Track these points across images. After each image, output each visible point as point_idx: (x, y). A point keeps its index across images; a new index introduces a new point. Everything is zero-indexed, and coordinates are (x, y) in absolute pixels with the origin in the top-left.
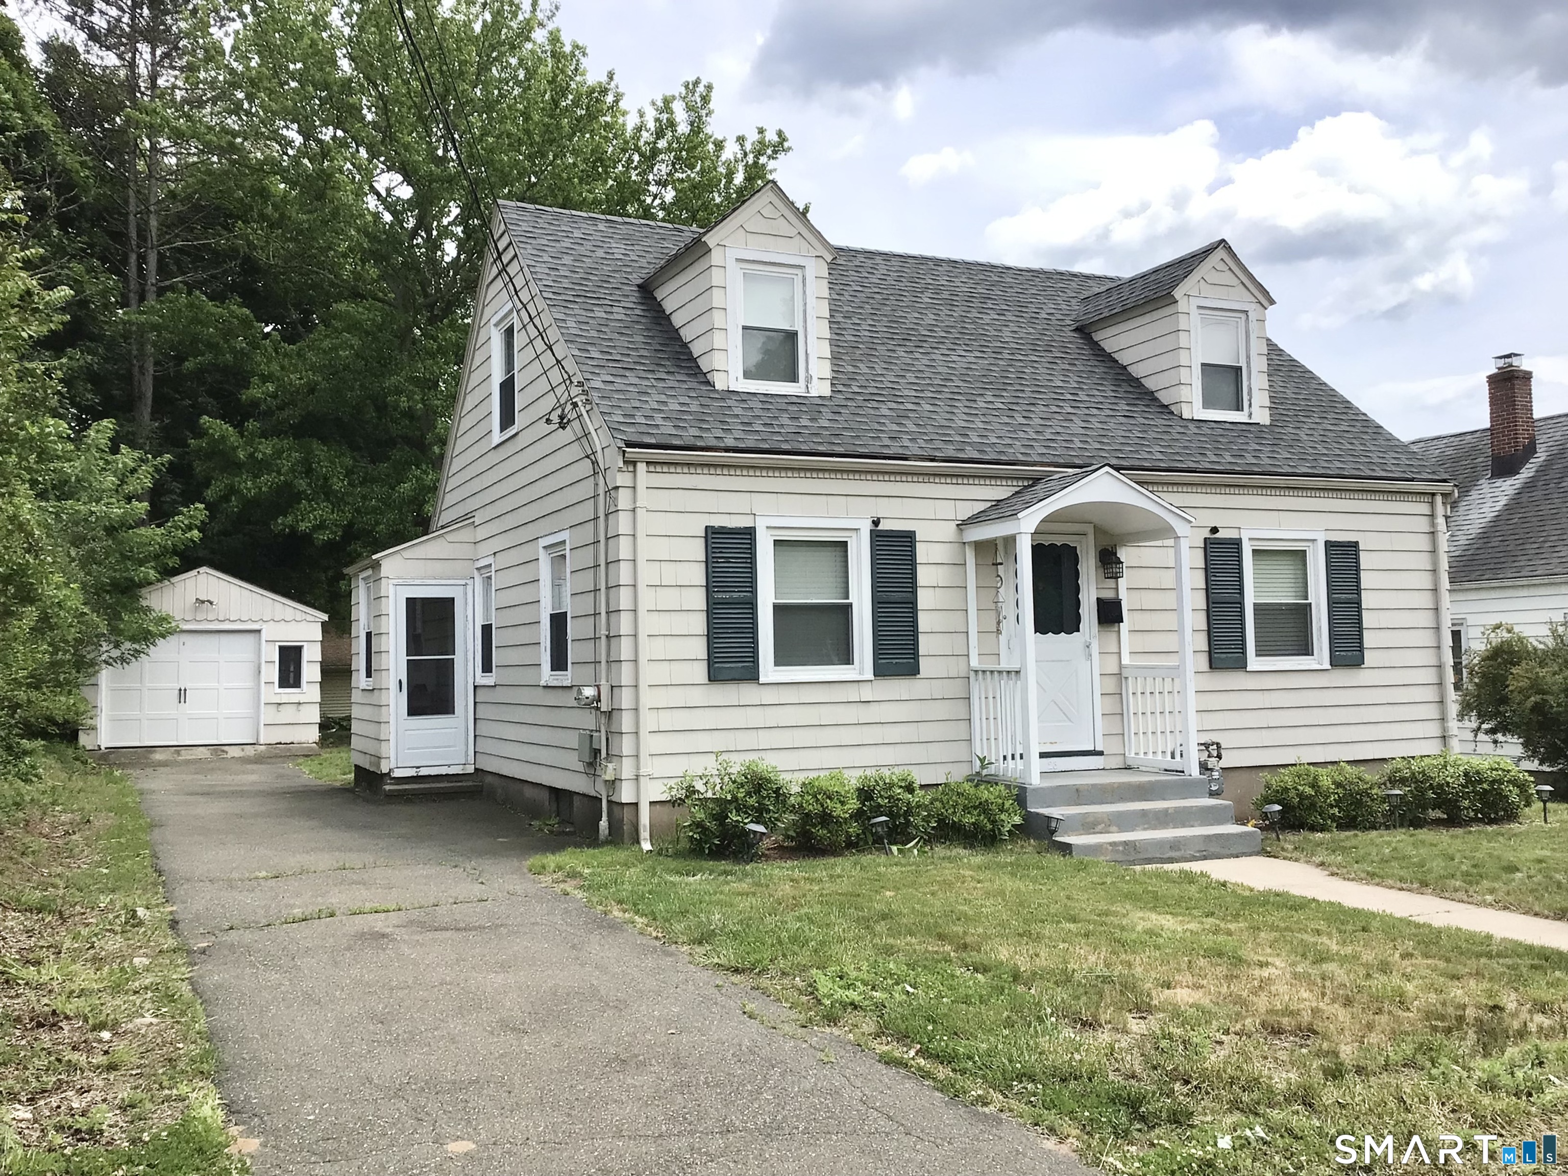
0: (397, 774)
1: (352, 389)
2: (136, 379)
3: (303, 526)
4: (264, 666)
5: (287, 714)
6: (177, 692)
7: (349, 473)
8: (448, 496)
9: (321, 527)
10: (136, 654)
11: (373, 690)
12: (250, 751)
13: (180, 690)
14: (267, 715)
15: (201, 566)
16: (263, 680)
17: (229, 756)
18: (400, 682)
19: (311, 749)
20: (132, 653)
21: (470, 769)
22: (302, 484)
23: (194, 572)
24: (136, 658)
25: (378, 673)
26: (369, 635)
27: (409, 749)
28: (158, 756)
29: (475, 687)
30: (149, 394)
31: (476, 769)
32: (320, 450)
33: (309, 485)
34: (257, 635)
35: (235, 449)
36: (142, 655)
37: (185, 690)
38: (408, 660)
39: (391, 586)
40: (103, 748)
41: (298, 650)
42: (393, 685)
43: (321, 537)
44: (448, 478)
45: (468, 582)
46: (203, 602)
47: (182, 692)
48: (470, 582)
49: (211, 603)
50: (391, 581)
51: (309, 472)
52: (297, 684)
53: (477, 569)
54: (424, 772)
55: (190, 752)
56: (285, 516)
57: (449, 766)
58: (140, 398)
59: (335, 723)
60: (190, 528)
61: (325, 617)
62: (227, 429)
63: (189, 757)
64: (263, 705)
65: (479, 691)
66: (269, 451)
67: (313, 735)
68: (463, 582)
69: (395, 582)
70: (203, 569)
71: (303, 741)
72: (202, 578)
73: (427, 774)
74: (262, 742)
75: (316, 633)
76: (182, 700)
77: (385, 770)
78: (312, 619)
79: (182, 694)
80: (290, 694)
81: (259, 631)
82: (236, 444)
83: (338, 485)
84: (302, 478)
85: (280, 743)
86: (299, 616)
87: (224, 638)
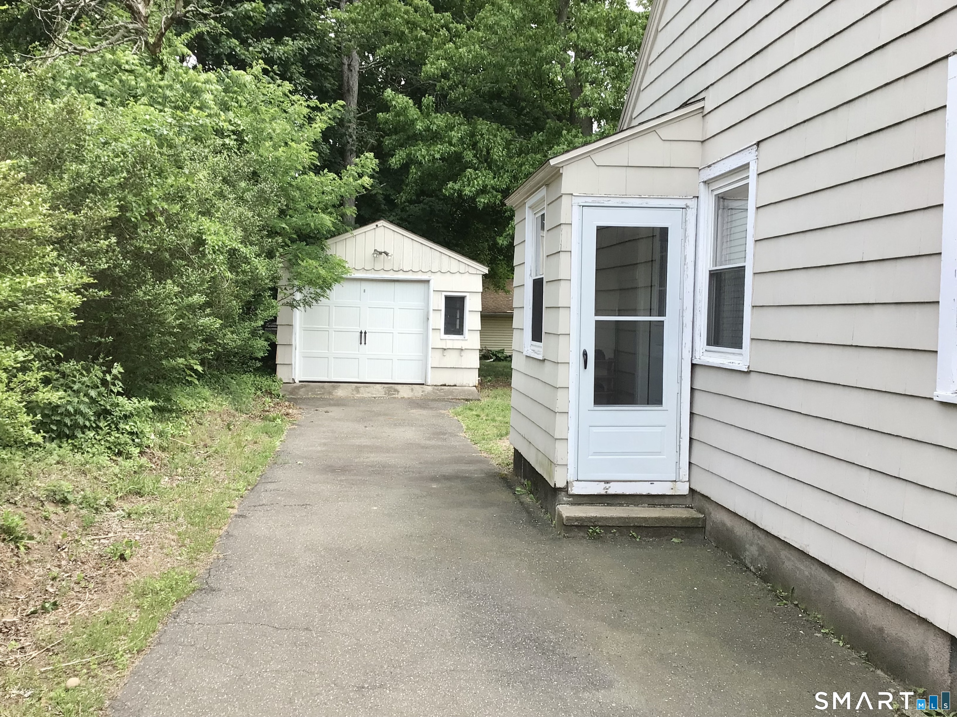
0: (577, 489)
1: (513, 64)
2: (346, 75)
3: (467, 191)
4: (432, 314)
5: (451, 359)
6: (359, 334)
7: (508, 144)
8: (643, 95)
9: (483, 191)
10: (316, 298)
11: (544, 360)
12: (418, 392)
13: (361, 333)
14: (434, 359)
15: (379, 220)
16: (431, 328)
17: (399, 396)
18: (585, 354)
19: (472, 393)
20: (313, 296)
21: (683, 489)
22: (469, 155)
23: (373, 226)
24: (316, 301)
25: (552, 338)
26: (538, 285)
27: (595, 453)
28: (341, 392)
29: (693, 365)
30: (356, 88)
31: (691, 490)
32: (483, 126)
33: (475, 156)
34: (426, 285)
35: (413, 122)
36: (321, 298)
37: (365, 333)
38: (597, 322)
39: (576, 209)
40: (297, 381)
41: (461, 300)
42: (575, 359)
43: (482, 200)
44: (647, 65)
45: (689, 203)
46: (381, 253)
47: (363, 334)
48: (692, 203)
49: (387, 254)
50: (576, 200)
51: (474, 145)
52: (460, 331)
53: (705, 182)
54: (615, 489)
55: (368, 390)
56: (455, 182)
57: (652, 482)
58: (348, 91)
59: (493, 354)
60: (360, 176)
61: (486, 270)
62: (407, 102)
63: (366, 395)
64: (430, 349)
65: (699, 372)
66: (442, 124)
67: (473, 378)
68: (681, 203)
69: (582, 201)
70: (381, 223)
71: (464, 384)
72: (380, 231)
73: (619, 492)
74: (429, 383)
75: (477, 284)
76: (363, 342)
77: (560, 484)
78: (474, 271)
79: (363, 335)
80: (453, 340)
81: (428, 281)
82: (415, 116)
83: (498, 153)
84: (470, 150)
85: (445, 385)
86: (463, 268)
87: (398, 286)
